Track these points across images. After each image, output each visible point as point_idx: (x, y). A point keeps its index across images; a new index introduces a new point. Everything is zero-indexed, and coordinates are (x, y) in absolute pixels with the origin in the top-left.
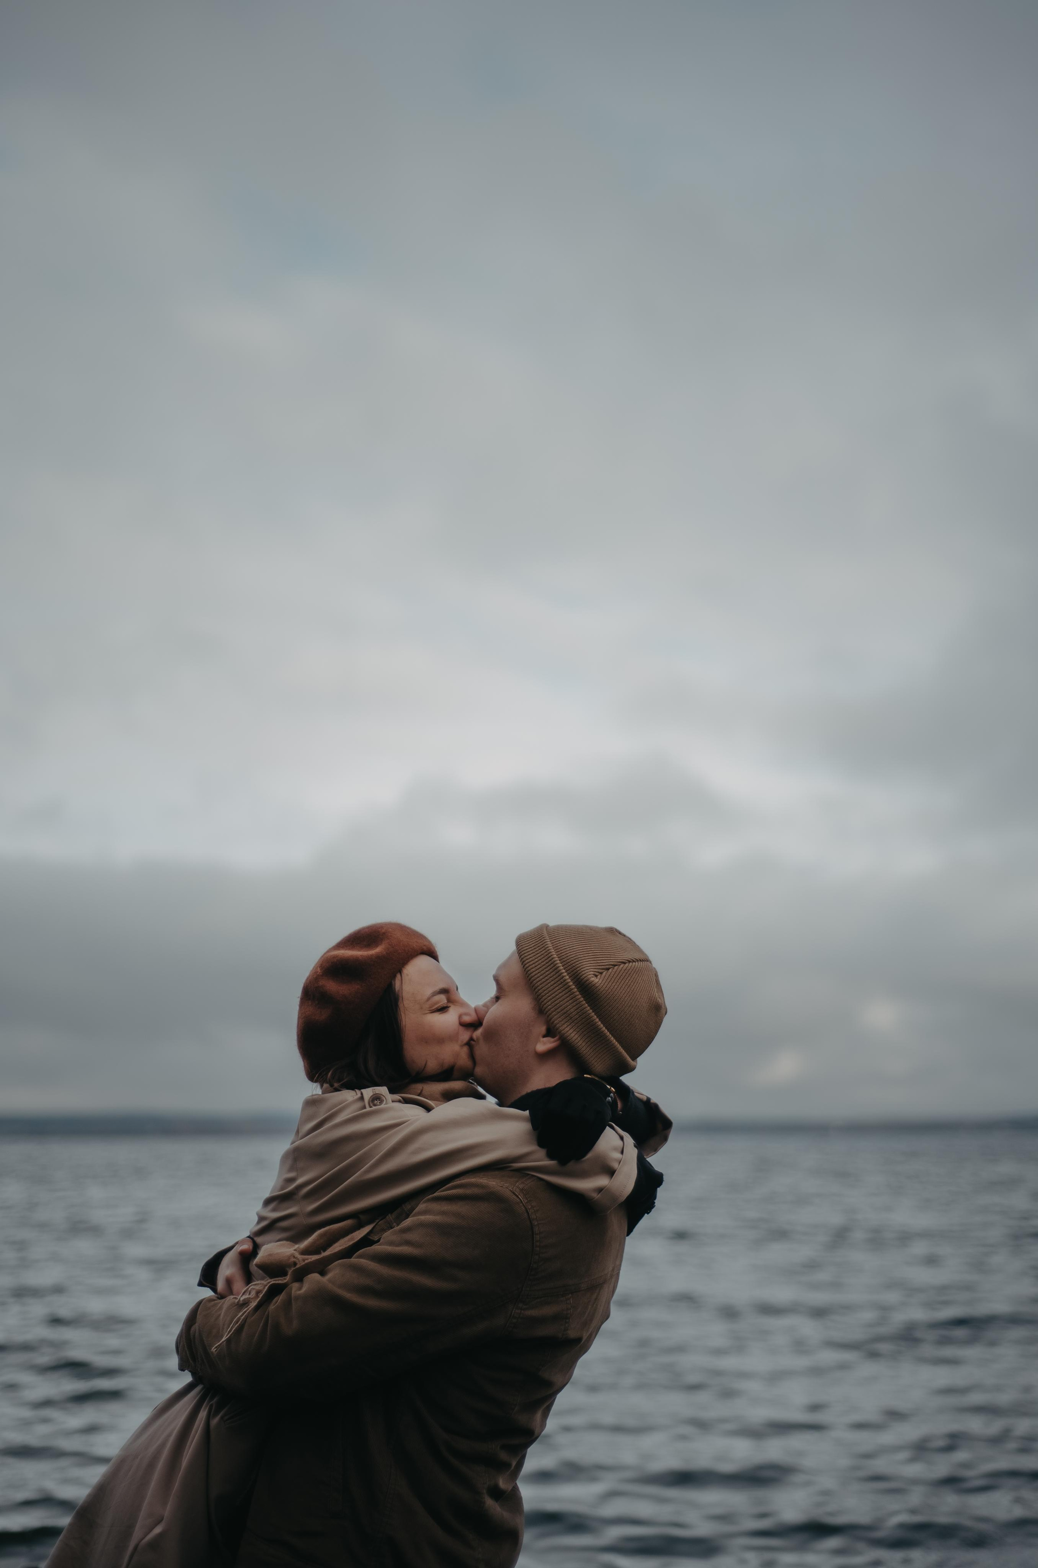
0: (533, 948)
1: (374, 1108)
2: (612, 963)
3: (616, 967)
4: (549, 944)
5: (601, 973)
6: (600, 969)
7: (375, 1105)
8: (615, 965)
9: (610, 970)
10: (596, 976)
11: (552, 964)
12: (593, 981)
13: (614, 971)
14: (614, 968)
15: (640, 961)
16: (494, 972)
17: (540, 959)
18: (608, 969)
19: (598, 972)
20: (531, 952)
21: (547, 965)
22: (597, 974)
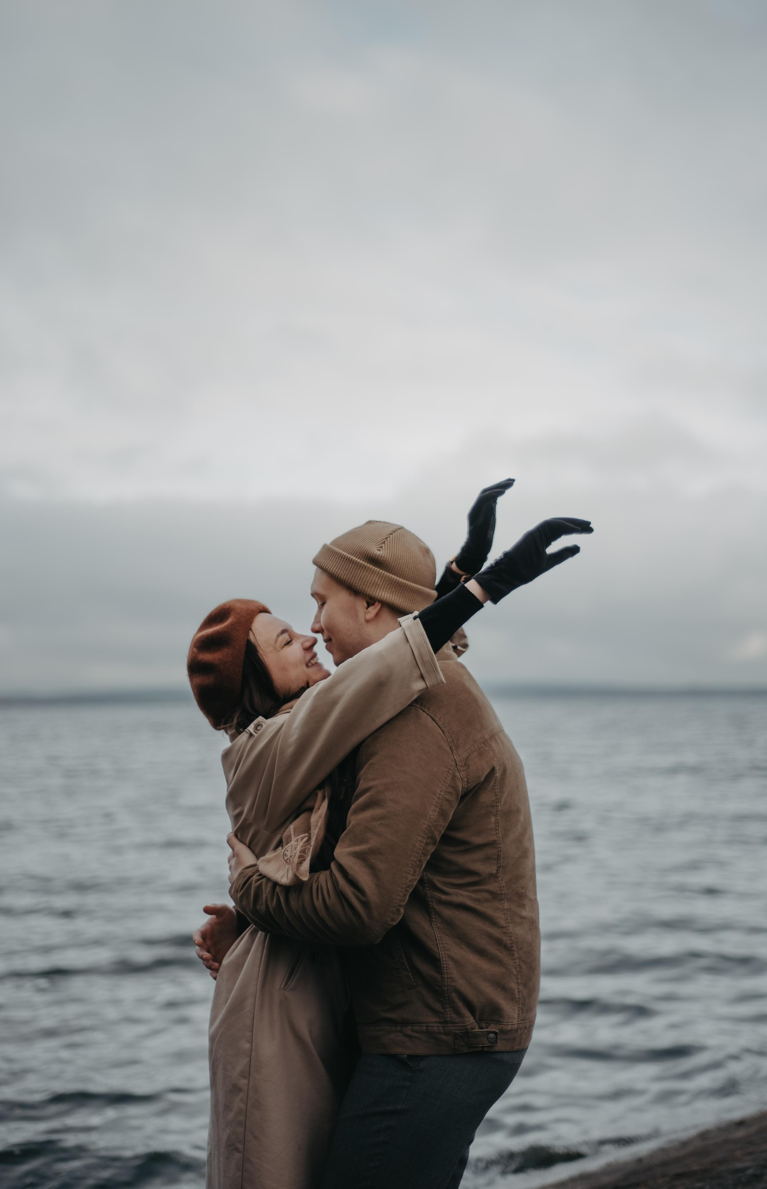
0: (328, 559)
1: (259, 732)
2: (384, 538)
3: (388, 539)
4: (337, 550)
5: (381, 547)
6: (378, 545)
7: (259, 730)
8: (387, 538)
9: (386, 542)
10: (380, 550)
11: (346, 560)
12: (379, 554)
13: (389, 541)
14: (387, 540)
15: (398, 529)
16: (310, 592)
17: (337, 562)
18: (384, 542)
19: (379, 547)
20: (328, 561)
21: (344, 562)
22: (379, 549)
